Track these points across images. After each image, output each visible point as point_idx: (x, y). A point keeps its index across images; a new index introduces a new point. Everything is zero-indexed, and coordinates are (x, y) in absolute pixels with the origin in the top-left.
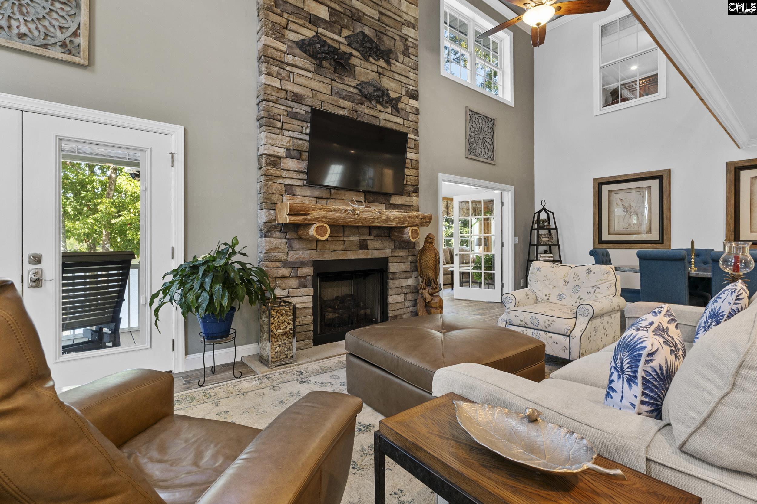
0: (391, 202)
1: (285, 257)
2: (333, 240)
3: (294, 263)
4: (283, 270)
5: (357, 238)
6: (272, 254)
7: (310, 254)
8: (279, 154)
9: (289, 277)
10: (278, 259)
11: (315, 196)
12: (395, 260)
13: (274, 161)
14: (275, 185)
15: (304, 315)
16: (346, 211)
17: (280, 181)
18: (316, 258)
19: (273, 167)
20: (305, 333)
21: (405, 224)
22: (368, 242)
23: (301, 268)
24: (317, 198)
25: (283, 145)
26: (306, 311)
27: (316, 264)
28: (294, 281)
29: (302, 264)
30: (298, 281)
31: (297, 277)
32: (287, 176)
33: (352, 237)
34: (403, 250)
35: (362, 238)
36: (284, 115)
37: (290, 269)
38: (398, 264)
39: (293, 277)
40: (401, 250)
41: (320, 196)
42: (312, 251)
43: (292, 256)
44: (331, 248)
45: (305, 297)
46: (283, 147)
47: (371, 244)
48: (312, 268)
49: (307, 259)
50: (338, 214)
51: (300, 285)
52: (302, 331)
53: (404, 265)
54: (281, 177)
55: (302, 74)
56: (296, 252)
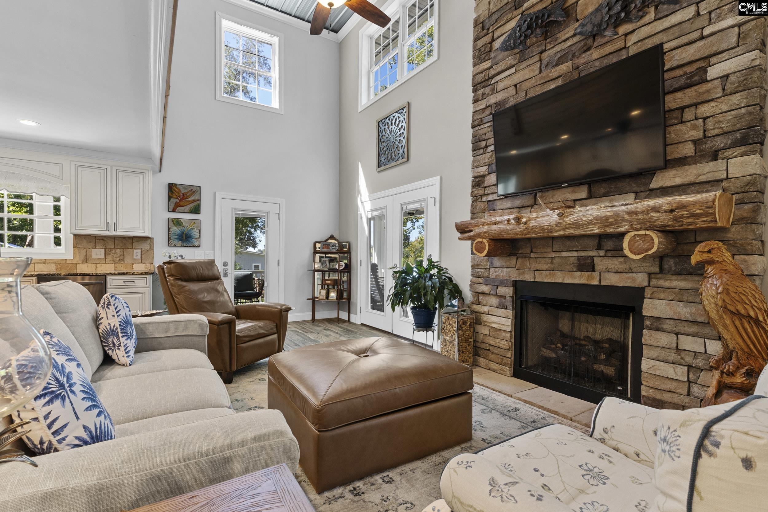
0: (652, 186)
1: (487, 274)
2: (537, 256)
3: (494, 281)
4: (484, 286)
5: (575, 254)
6: (476, 270)
7: (509, 272)
8: (482, 173)
9: (489, 294)
10: (480, 275)
11: (515, 206)
12: (662, 296)
13: (479, 181)
14: (480, 204)
15: (501, 337)
16: (508, 221)
17: (484, 199)
18: (516, 277)
19: (478, 187)
20: (502, 357)
21: (622, 227)
22: (595, 259)
23: (500, 287)
24: (519, 208)
25: (485, 163)
26: (504, 334)
27: (515, 284)
28: (494, 299)
29: (502, 283)
30: (498, 300)
31: (496, 295)
32: (489, 192)
33: (566, 253)
34: (689, 277)
35: (583, 254)
36: (488, 132)
37: (491, 286)
38: (669, 304)
39: (492, 295)
40: (683, 277)
41: (521, 205)
42: (512, 269)
43: (493, 273)
44: (532, 267)
45: (503, 318)
46: (486, 164)
47: (601, 264)
48: (511, 288)
49: (506, 278)
50: (502, 227)
51: (500, 305)
52: (499, 353)
53: (685, 307)
54: (485, 195)
55: (503, 77)
56: (497, 269)
